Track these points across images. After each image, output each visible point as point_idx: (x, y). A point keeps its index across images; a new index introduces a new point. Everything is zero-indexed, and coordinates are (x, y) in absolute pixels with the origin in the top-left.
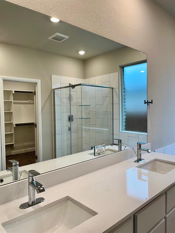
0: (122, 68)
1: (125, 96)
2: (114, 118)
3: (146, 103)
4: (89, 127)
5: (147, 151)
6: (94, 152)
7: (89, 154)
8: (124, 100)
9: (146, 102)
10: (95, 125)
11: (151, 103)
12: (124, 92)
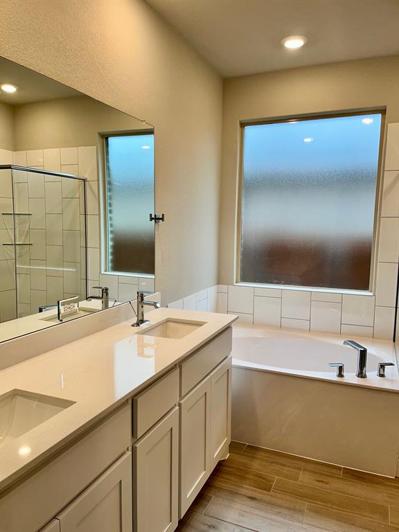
0: (105, 137)
1: (110, 198)
2: (89, 245)
3: (153, 219)
4: (30, 264)
5: (155, 305)
6: (57, 313)
7: (41, 319)
8: (109, 215)
9: (153, 217)
10: (44, 261)
11: (161, 221)
12: (110, 190)
